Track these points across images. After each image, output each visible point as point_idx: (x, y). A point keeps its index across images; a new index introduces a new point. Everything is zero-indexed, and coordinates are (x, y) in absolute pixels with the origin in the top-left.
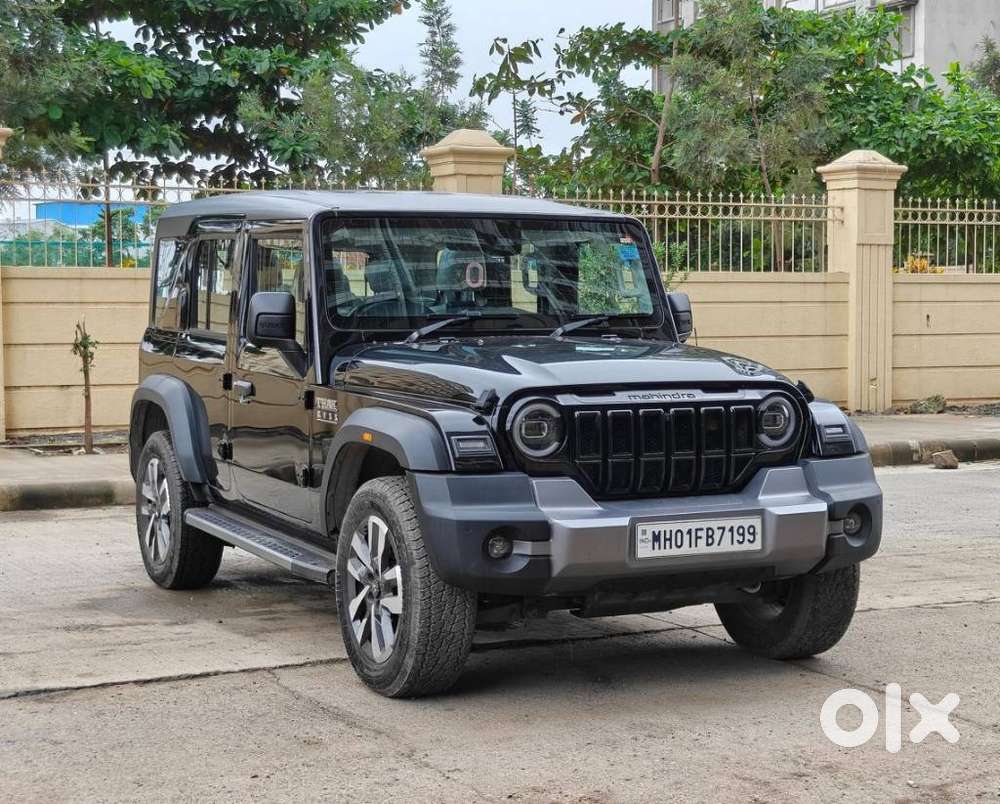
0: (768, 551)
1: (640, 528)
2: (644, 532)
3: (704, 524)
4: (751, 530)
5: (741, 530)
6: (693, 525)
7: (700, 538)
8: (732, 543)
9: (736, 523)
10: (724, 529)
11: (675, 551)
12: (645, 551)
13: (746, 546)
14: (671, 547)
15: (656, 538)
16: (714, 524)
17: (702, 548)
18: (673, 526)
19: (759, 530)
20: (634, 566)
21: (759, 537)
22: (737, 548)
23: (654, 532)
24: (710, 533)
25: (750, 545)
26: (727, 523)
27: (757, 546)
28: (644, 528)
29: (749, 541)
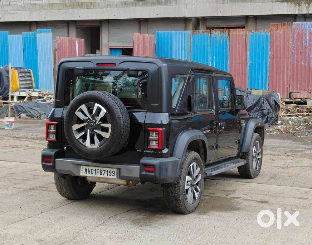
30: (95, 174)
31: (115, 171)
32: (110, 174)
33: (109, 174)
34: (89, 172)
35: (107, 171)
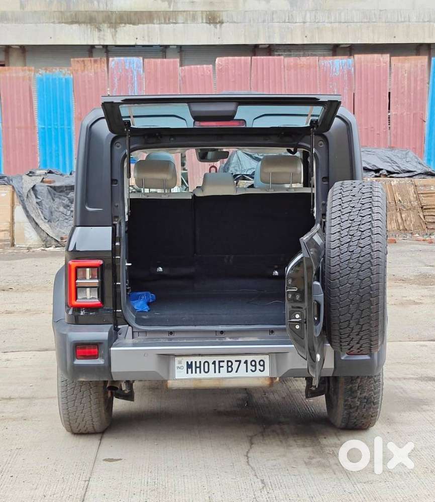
30: (215, 372)
31: (265, 360)
32: (253, 368)
33: (250, 367)
34: (198, 369)
35: (246, 362)
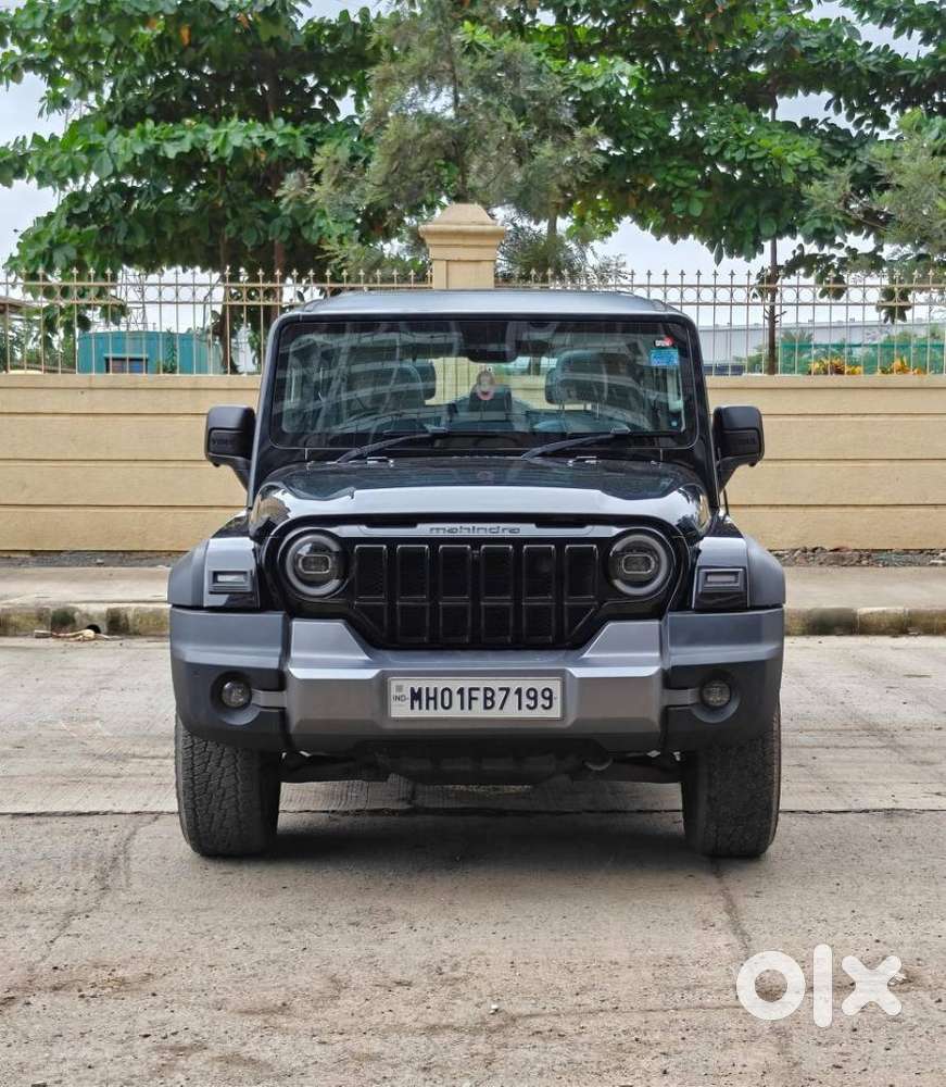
0: (570, 721)
1: (394, 683)
2: (399, 688)
3: (482, 683)
4: (547, 694)
5: (533, 695)
6: (467, 683)
7: (476, 699)
8: (520, 708)
9: (525, 684)
10: (508, 690)
11: (441, 713)
12: (400, 710)
13: (539, 713)
14: (435, 708)
15: (416, 696)
16: (495, 684)
17: (478, 711)
18: (439, 684)
19: (557, 694)
20: (389, 726)
21: (557, 703)
22: (526, 713)
23: (412, 689)
24: (489, 694)
25: (544, 711)
26: (514, 684)
27: (555, 712)
28: (400, 683)
29: (543, 706)
